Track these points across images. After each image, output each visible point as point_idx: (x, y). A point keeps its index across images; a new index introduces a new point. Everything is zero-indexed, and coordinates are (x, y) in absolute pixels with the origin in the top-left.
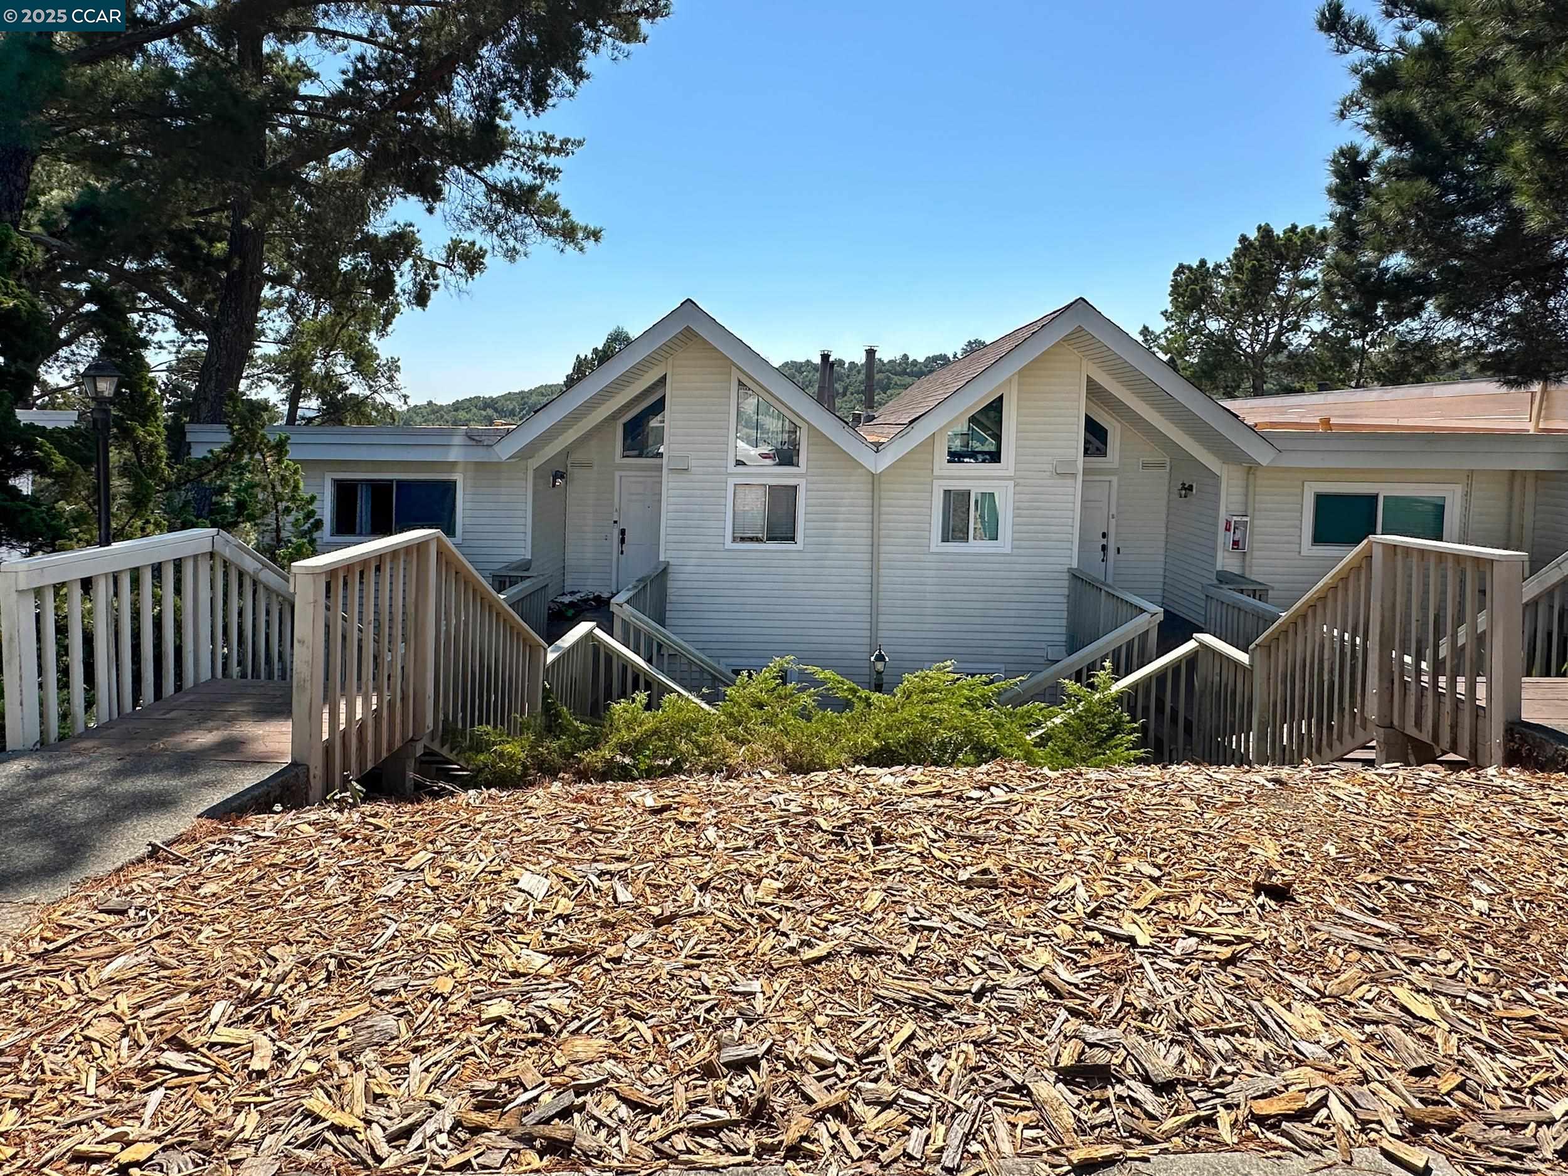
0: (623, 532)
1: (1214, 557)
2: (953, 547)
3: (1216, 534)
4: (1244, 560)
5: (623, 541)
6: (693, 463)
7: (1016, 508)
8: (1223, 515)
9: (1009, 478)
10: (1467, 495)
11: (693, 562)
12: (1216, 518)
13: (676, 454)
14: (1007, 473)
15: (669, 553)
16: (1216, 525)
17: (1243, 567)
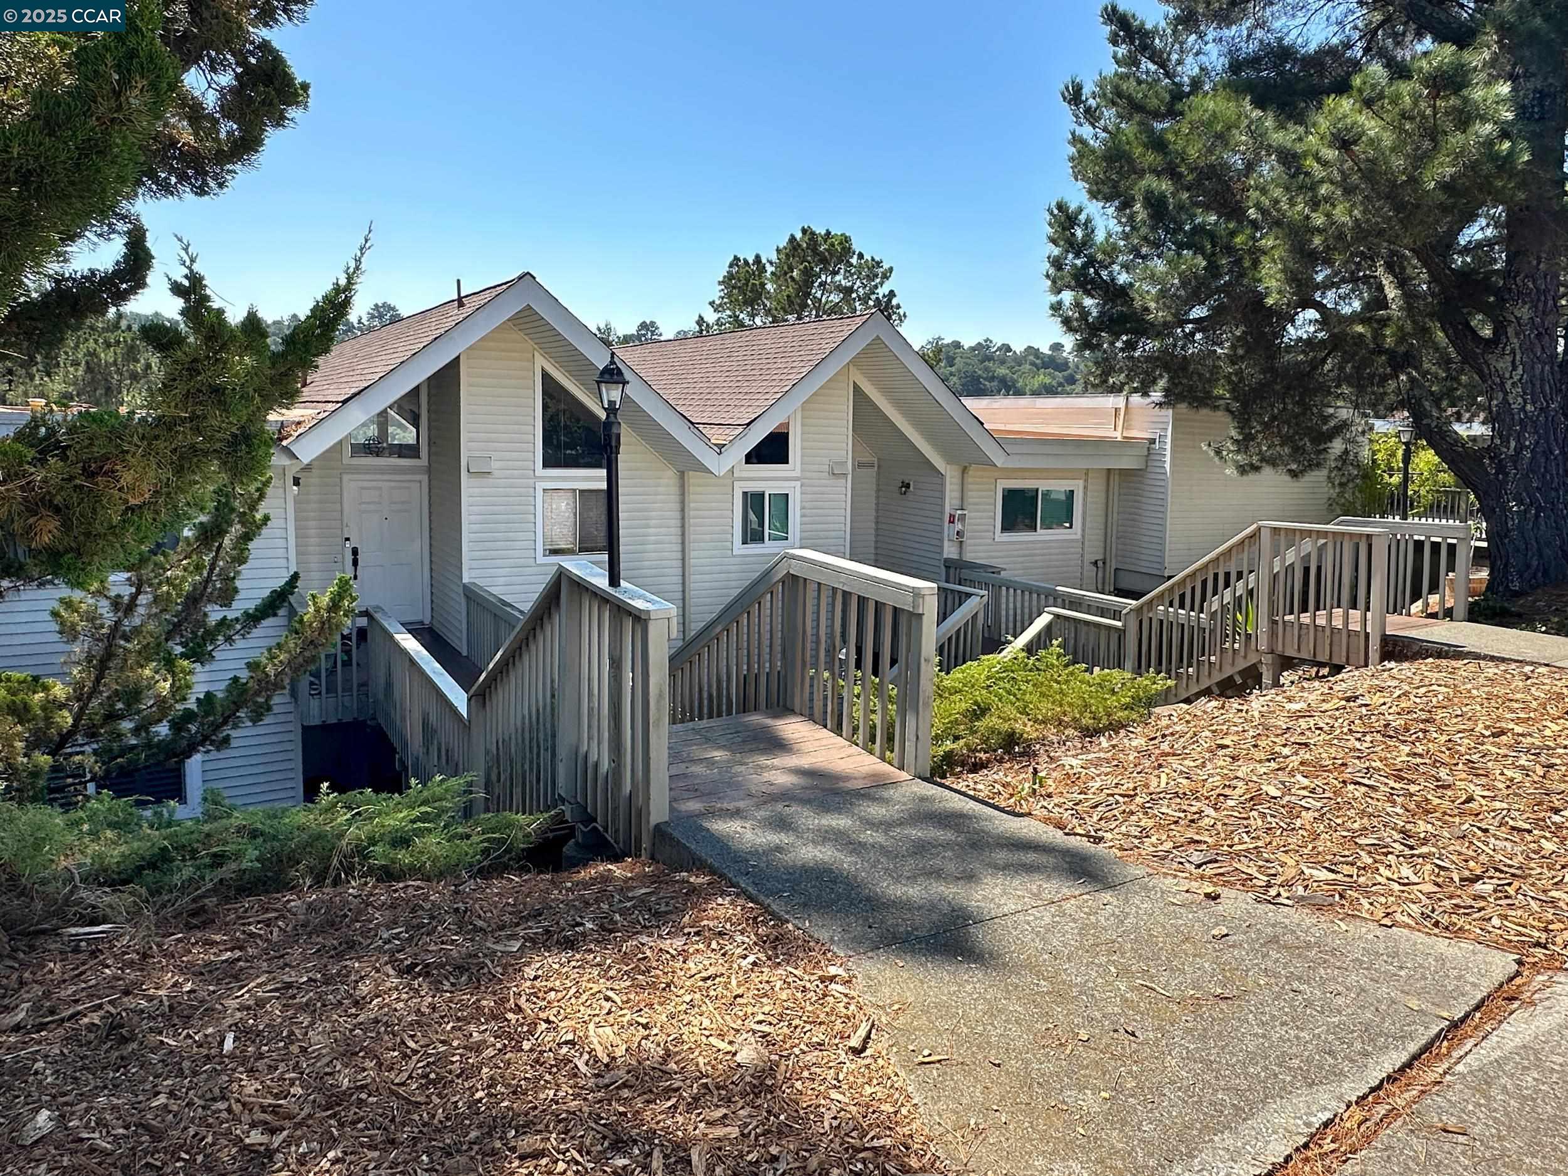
0: (355, 552)
1: (942, 547)
2: (754, 549)
3: (942, 526)
4: (961, 547)
5: (355, 563)
6: (495, 465)
7: (802, 508)
8: (948, 510)
9: (796, 479)
10: (1085, 488)
11: (502, 580)
12: (942, 512)
13: (477, 454)
14: (793, 474)
15: (474, 573)
16: (941, 519)
17: (960, 553)
